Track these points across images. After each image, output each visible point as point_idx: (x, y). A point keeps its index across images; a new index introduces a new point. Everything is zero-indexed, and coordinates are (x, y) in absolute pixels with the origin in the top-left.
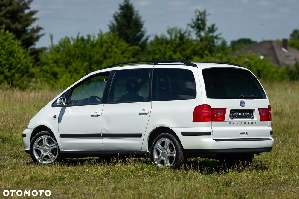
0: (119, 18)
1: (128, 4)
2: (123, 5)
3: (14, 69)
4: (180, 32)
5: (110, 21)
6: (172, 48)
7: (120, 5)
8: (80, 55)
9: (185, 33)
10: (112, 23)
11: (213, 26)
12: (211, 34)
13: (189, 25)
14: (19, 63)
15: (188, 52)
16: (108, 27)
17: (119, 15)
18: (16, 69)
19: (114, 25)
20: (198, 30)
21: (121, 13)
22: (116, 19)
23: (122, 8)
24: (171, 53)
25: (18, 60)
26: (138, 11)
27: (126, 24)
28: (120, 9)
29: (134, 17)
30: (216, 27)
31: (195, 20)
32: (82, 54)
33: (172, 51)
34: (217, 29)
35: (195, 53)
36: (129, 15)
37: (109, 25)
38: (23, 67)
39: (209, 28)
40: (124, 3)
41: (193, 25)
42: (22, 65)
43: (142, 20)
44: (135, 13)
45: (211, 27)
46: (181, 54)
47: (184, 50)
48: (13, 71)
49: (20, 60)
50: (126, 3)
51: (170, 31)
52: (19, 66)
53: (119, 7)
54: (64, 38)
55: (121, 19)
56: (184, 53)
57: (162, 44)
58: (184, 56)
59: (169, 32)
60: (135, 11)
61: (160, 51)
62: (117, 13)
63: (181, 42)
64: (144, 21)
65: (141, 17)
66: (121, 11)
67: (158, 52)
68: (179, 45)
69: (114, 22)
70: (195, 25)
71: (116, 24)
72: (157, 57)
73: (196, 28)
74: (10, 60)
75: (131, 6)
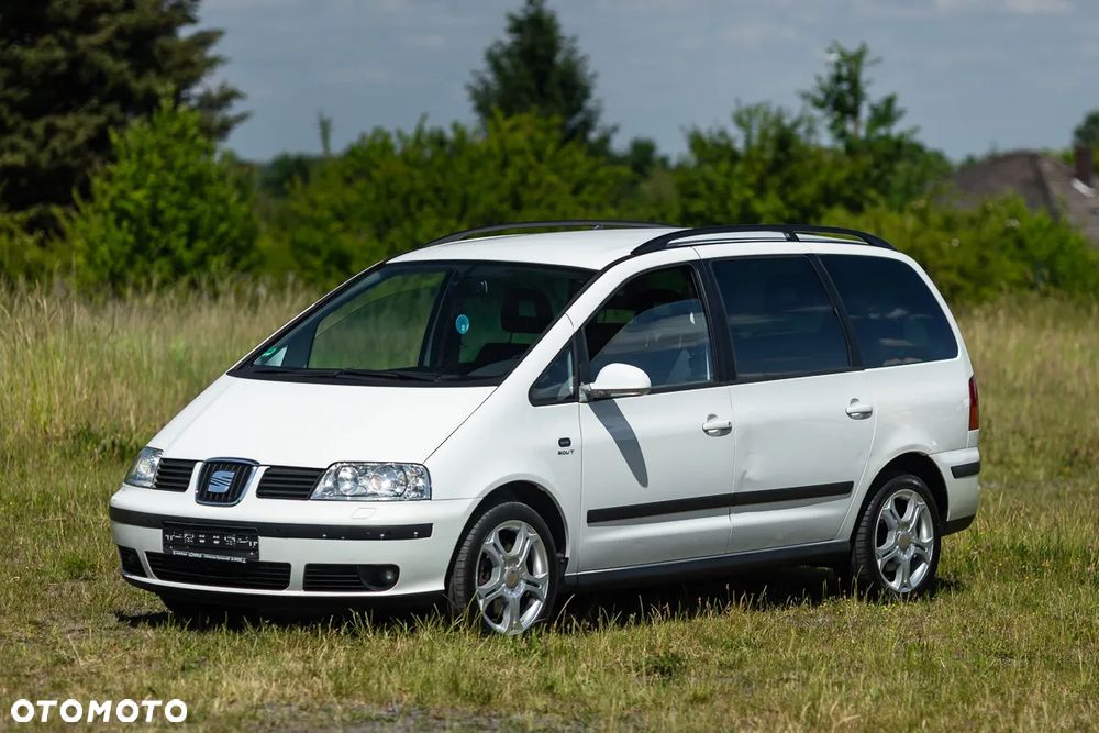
0: (505, 62)
1: (539, 12)
2: (520, 15)
3: (206, 238)
4: (778, 121)
5: (474, 73)
6: (752, 179)
7: (512, 18)
9: (796, 124)
10: (482, 81)
11: (890, 101)
12: (882, 131)
13: (805, 96)
14: (222, 219)
15: (809, 190)
17: (509, 53)
18: (213, 240)
19: (487, 87)
20: (837, 114)
21: (516, 43)
22: (497, 67)
23: (518, 27)
24: (749, 193)
25: (220, 209)
26: (574, 39)
27: (532, 85)
28: (512, 30)
29: (559, 58)
30: (899, 105)
31: (826, 80)
33: (751, 186)
34: (901, 113)
35: (829, 197)
36: (541, 52)
37: (469, 87)
38: (235, 233)
39: (874, 109)
40: (525, 10)
41: (820, 96)
42: (232, 226)
43: (590, 72)
44: (565, 45)
45: (882, 108)
46: (784, 197)
47: (791, 182)
48: (201, 245)
49: (227, 208)
50: (531, 10)
51: (745, 117)
52: (223, 227)
53: (506, 24)
54: (369, 132)
55: (516, 67)
56: (792, 197)
57: (717, 160)
58: (791, 206)
59: (739, 121)
60: (563, 38)
61: (711, 186)
62: (499, 43)
63: (782, 156)
64: (594, 76)
65: (583, 58)
66: (515, 37)
67: (701, 187)
68: (776, 167)
69: (490, 77)
70: (828, 96)
71: (495, 86)
72: (698, 206)
73: (829, 107)
74: (192, 208)
75: (551, 19)
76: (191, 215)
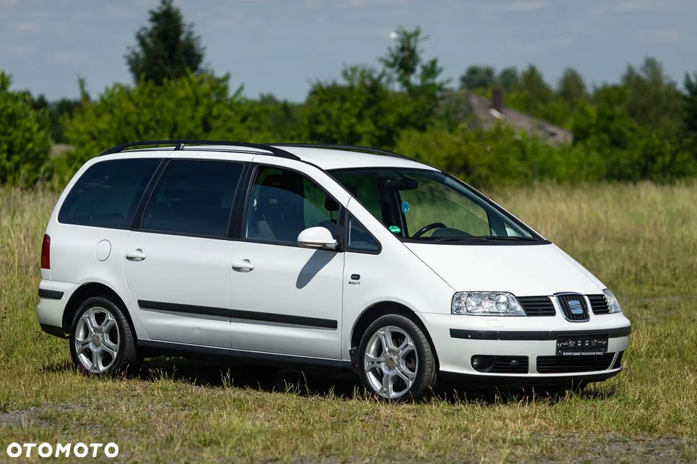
0: (148, 40)
1: (169, 8)
2: (157, 11)
3: (19, 153)
4: (370, 76)
5: (129, 48)
6: (356, 111)
7: (152, 12)
8: (153, 124)
9: (381, 77)
10: (134, 53)
11: (434, 63)
12: (430, 81)
13: (381, 60)
14: (29, 141)
15: (391, 119)
16: (125, 61)
17: (151, 35)
18: (23, 154)
19: (137, 56)
20: (402, 71)
21: (155, 28)
22: (143, 43)
23: (156, 18)
24: (354, 120)
25: (27, 135)
26: (191, 26)
27: (166, 54)
28: (152, 20)
29: (183, 37)
30: (439, 65)
31: (394, 50)
32: (158, 121)
33: (354, 116)
34: (441, 70)
35: (404, 123)
36: (171, 33)
37: (126, 57)
38: (37, 149)
39: (424, 68)
40: (160, 8)
41: (391, 60)
42: (35, 146)
43: (202, 46)
44: (186, 29)
45: (429, 66)
46: (375, 123)
47: (380, 113)
48: (16, 158)
49: (32, 134)
50: (164, 7)
51: (349, 73)
52: (30, 146)
53: (149, 16)
55: (155, 42)
56: (381, 123)
57: (332, 100)
58: (380, 128)
59: (345, 74)
60: (185, 25)
61: (329, 116)
62: (144, 29)
63: (372, 97)
64: (204, 49)
65: (198, 38)
66: (155, 24)
67: (323, 118)
68: (370, 103)
69: (138, 49)
70: (396, 59)
71: (142, 55)
72: (321, 129)
73: (397, 67)
74: (10, 135)
75: (177, 12)
76: (9, 138)
